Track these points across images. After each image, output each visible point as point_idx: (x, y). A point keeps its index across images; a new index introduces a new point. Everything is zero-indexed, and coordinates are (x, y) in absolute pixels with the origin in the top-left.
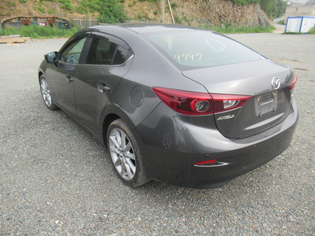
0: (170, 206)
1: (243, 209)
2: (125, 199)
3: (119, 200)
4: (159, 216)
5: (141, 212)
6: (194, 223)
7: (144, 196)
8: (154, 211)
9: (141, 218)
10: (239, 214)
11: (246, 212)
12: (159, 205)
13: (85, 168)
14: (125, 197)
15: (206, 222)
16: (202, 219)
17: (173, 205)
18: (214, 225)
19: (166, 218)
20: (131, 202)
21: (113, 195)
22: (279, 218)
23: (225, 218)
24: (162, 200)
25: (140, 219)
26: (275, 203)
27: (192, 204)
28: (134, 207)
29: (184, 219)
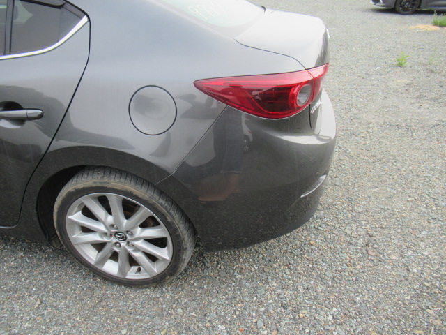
0: (238, 277)
1: (312, 225)
2: (165, 313)
3: (157, 320)
4: (242, 302)
5: (213, 315)
6: (289, 279)
7: (187, 287)
8: (227, 299)
9: (222, 324)
10: (316, 235)
11: (319, 228)
12: (223, 286)
13: (17, 307)
14: (163, 310)
15: (299, 269)
16: (291, 267)
17: (240, 273)
18: (311, 266)
19: (255, 298)
20: (180, 310)
21: (137, 320)
22: (350, 216)
23: (312, 250)
24: (219, 276)
25: (222, 327)
26: (330, 200)
27: (261, 256)
28: (193, 314)
29: (274, 284)
